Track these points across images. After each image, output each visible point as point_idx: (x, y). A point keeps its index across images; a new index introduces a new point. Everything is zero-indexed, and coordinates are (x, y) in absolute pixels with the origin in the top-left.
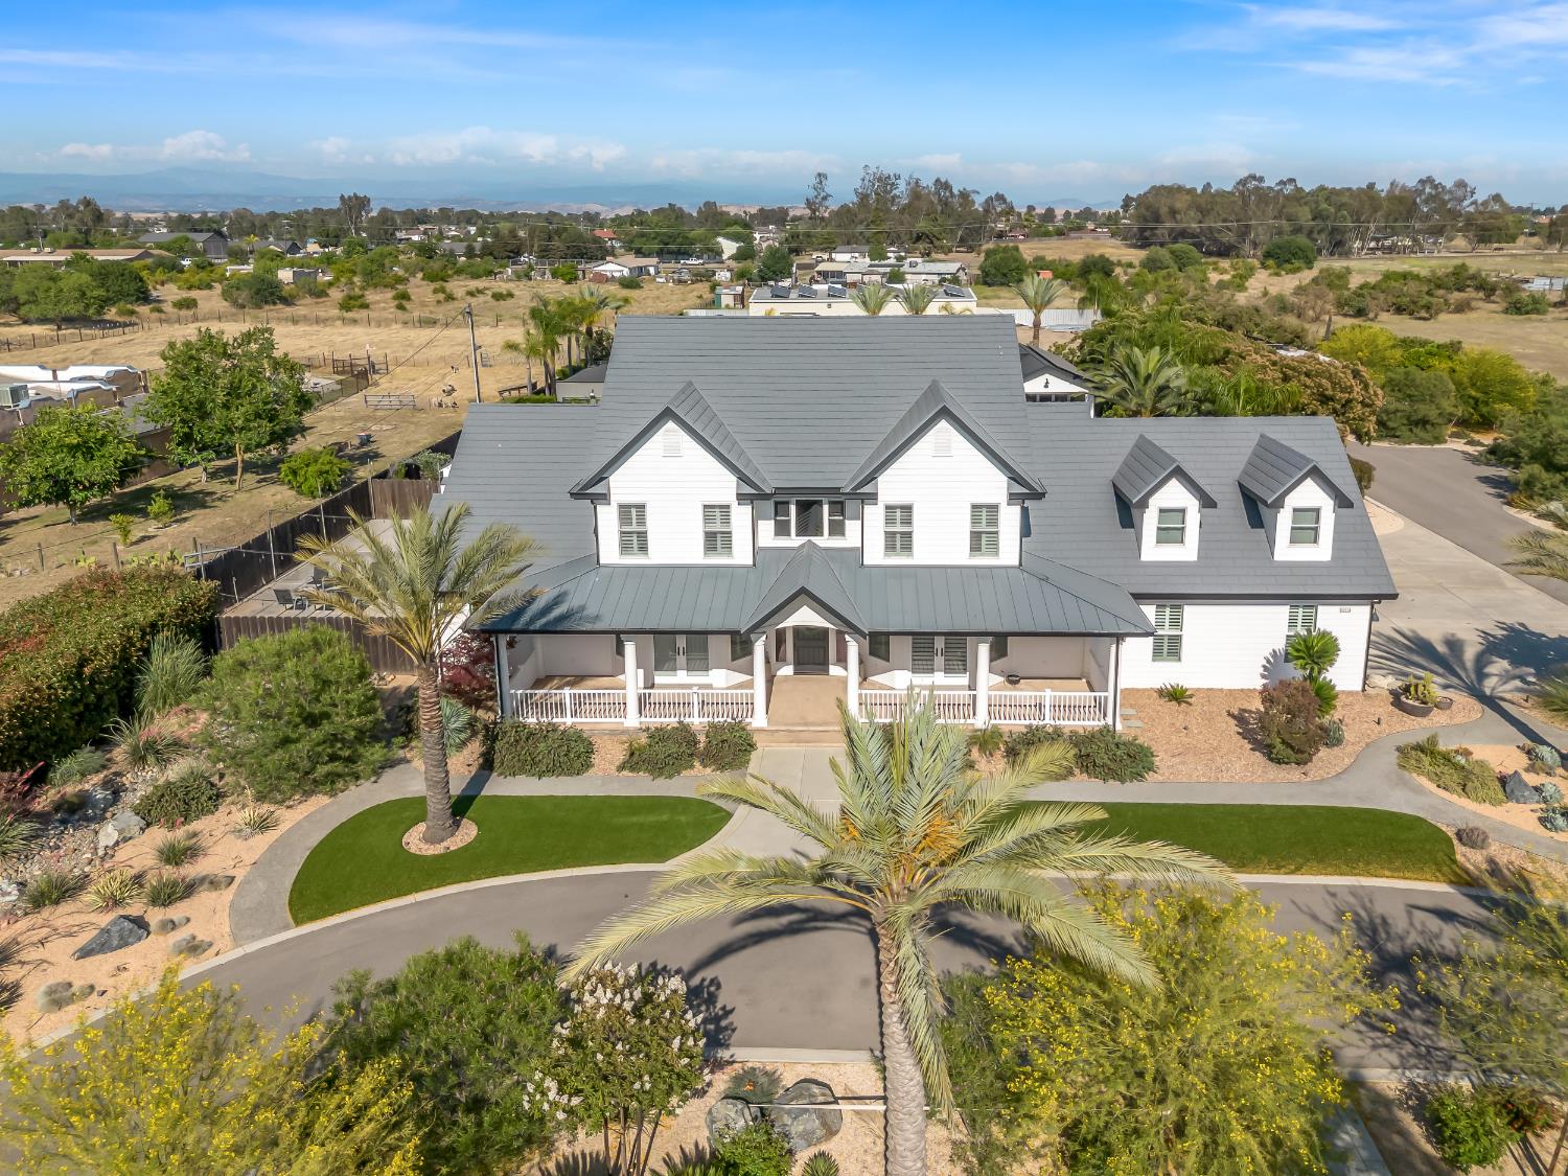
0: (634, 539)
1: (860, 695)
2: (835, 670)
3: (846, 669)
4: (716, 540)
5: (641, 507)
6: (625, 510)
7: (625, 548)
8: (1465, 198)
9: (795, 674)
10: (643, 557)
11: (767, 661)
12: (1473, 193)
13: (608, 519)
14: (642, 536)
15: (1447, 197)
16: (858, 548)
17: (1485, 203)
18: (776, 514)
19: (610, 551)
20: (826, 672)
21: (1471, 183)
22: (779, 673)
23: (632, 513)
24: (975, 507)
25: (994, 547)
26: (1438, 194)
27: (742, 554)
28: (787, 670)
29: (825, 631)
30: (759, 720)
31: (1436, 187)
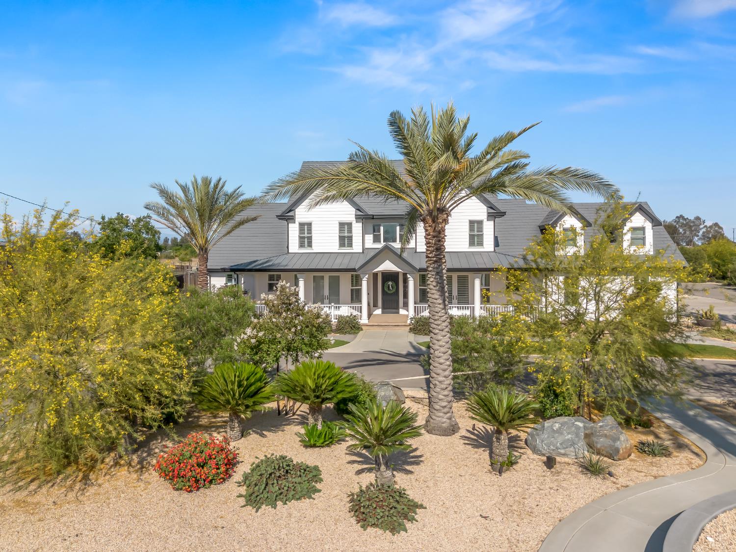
0: (306, 240)
1: (415, 307)
2: (402, 312)
3: (408, 311)
4: (345, 240)
5: (309, 225)
6: (302, 225)
7: (302, 245)
8: (701, 224)
9: (383, 313)
10: (309, 248)
11: (369, 305)
12: (704, 222)
13: (294, 230)
14: (310, 239)
15: (692, 224)
16: (414, 248)
17: (711, 227)
18: (374, 231)
19: (294, 247)
20: (398, 313)
21: (703, 218)
22: (374, 313)
23: (306, 228)
24: (472, 223)
25: (481, 244)
26: (687, 223)
27: (357, 247)
28: (379, 311)
29: (398, 273)
30: (364, 320)
31: (685, 219)
